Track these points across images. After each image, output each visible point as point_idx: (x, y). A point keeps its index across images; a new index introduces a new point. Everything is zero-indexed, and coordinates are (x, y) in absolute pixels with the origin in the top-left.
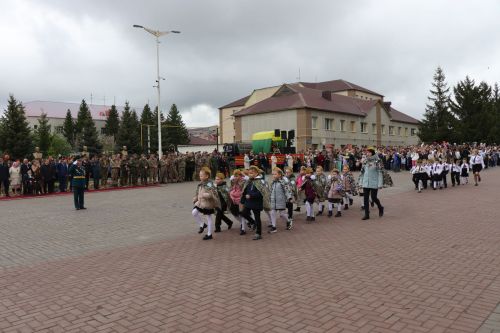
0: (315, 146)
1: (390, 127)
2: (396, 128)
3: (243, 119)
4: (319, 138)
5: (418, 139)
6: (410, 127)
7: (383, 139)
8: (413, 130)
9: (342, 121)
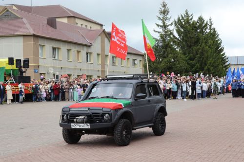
1: (113, 58)
4: (47, 67)
8: (134, 60)
9: (69, 50)
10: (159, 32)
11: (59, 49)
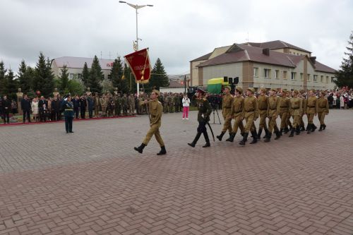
0: (256, 89)
1: (314, 76)
2: (319, 77)
3: (204, 69)
4: (259, 83)
5: (334, 85)
6: (330, 76)
7: (308, 84)
9: (277, 71)
10: (349, 54)
11: (269, 70)
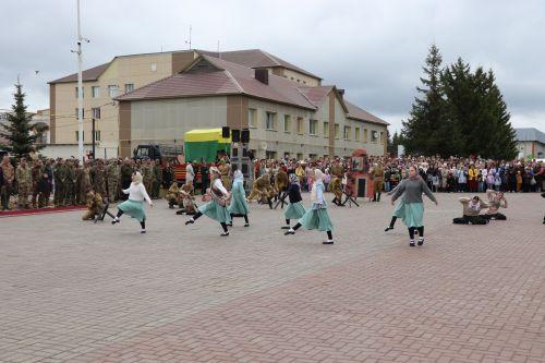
1: (345, 127)
2: (353, 130)
4: (259, 141)
6: (370, 128)
7: (336, 144)
8: (373, 132)
9: (287, 117)
10: (425, 91)
11: (274, 114)
